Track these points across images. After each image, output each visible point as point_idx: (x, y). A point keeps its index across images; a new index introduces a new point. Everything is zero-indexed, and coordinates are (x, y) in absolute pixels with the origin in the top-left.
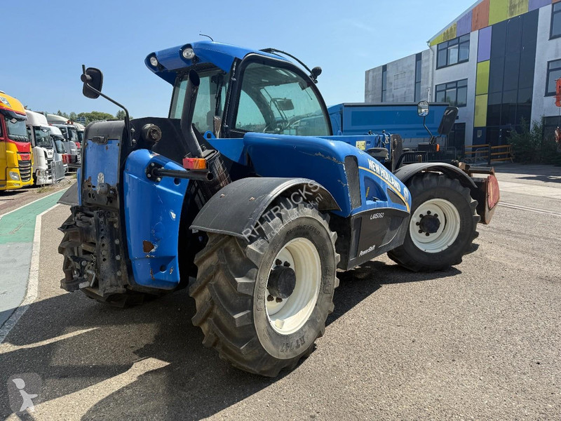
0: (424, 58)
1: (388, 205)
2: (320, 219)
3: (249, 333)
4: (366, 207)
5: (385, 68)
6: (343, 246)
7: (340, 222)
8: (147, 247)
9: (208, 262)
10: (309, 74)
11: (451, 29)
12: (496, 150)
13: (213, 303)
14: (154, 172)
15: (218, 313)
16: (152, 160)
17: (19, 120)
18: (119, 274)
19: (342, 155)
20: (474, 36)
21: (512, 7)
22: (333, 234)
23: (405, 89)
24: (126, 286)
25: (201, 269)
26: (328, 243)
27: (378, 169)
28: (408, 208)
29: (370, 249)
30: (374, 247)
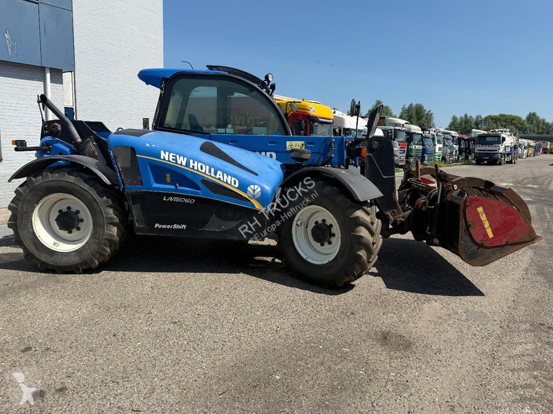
1: (202, 194)
4: (151, 188)
19: (112, 145)
27: (182, 161)
28: (257, 206)
29: (175, 226)
30: (184, 226)
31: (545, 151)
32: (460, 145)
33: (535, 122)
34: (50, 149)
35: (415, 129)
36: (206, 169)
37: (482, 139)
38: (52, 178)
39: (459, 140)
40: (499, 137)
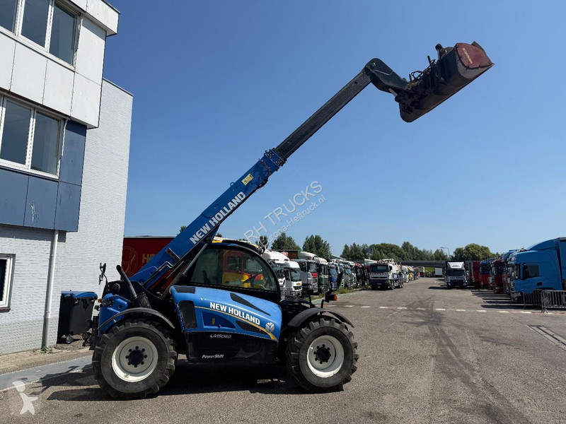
1: (235, 331)
4: (203, 329)
19: (179, 300)
27: (223, 308)
28: (273, 337)
29: (217, 356)
30: (222, 356)
31: (422, 275)
32: (357, 273)
33: (410, 250)
34: (112, 304)
35: (323, 261)
36: (239, 313)
37: (373, 268)
38: (132, 325)
39: (356, 268)
40: (387, 266)
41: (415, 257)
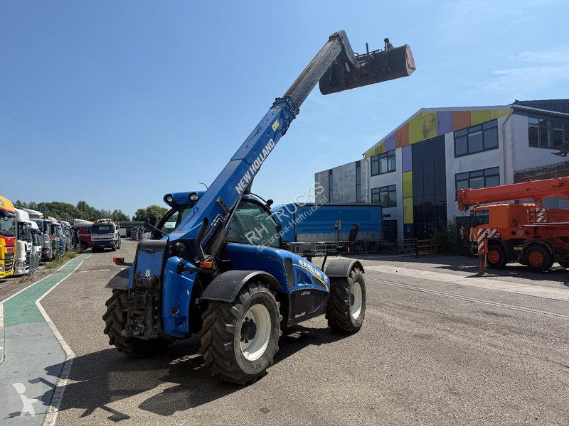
0: (362, 165)
1: (313, 287)
2: (270, 294)
3: (231, 356)
4: (298, 287)
5: (331, 171)
6: (284, 311)
7: (282, 296)
8: (174, 310)
9: (209, 317)
10: (265, 204)
11: (381, 146)
12: (422, 243)
13: (212, 338)
14: (181, 268)
15: (215, 344)
16: (180, 262)
17: (10, 217)
18: (156, 327)
19: (283, 258)
20: (399, 152)
21: (425, 132)
22: (278, 303)
23: (348, 190)
24: (159, 334)
25: (205, 322)
26: (275, 308)
28: (328, 290)
29: (302, 314)
30: (305, 313)
40: (110, 226)
41: (92, 217)
